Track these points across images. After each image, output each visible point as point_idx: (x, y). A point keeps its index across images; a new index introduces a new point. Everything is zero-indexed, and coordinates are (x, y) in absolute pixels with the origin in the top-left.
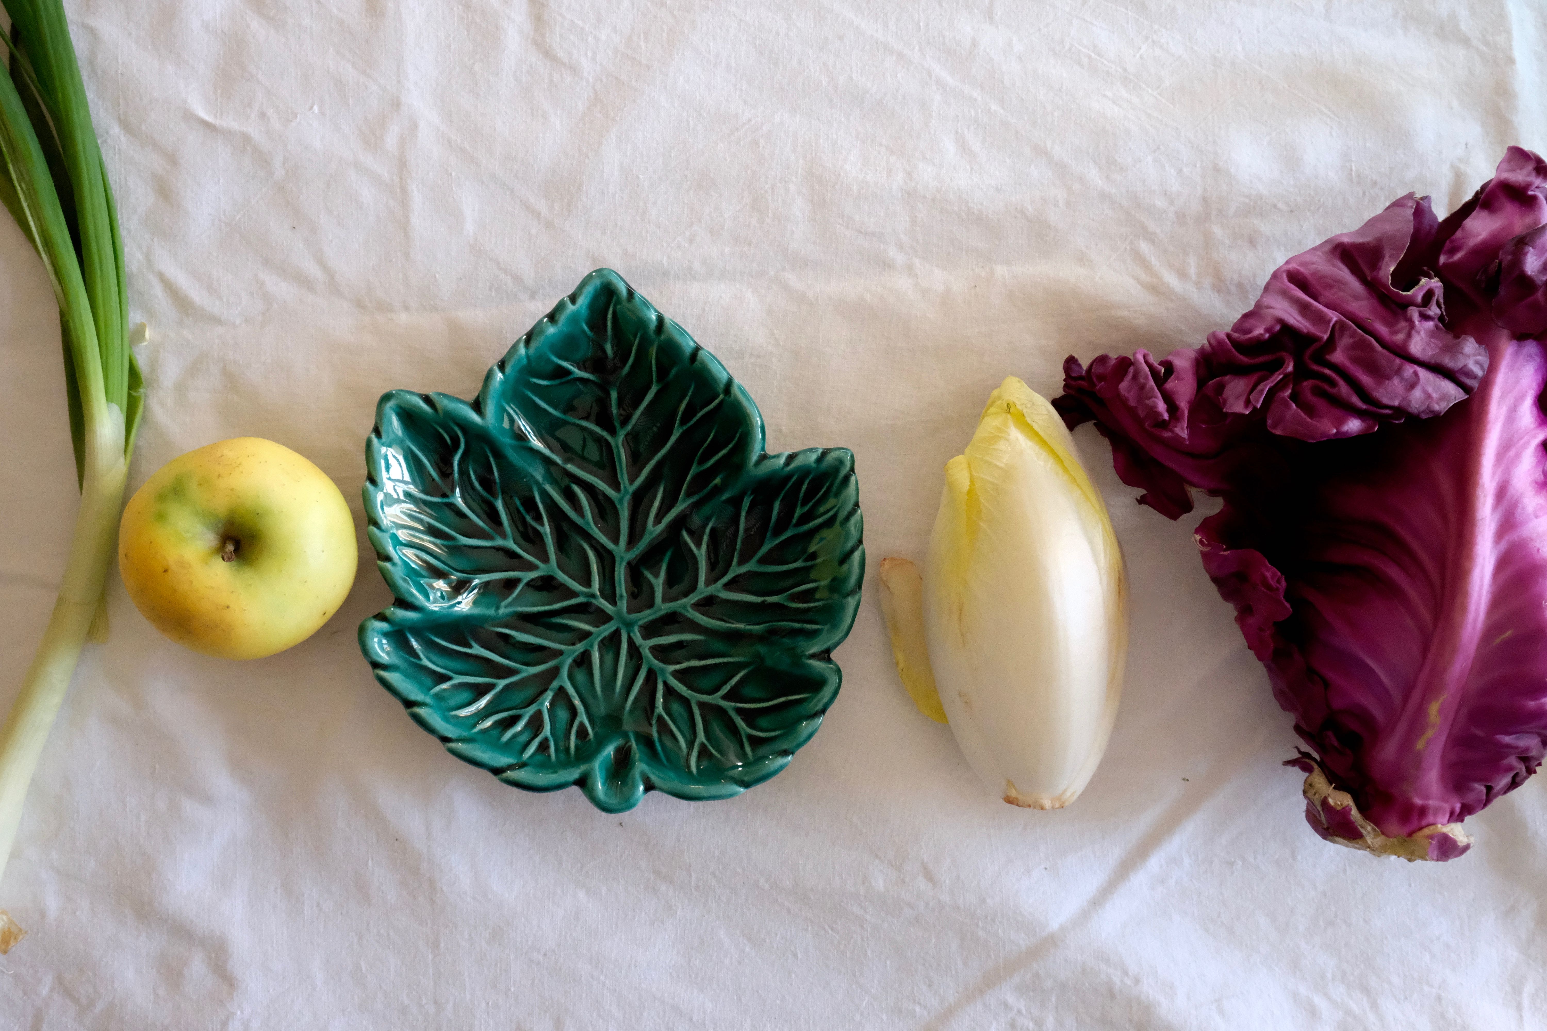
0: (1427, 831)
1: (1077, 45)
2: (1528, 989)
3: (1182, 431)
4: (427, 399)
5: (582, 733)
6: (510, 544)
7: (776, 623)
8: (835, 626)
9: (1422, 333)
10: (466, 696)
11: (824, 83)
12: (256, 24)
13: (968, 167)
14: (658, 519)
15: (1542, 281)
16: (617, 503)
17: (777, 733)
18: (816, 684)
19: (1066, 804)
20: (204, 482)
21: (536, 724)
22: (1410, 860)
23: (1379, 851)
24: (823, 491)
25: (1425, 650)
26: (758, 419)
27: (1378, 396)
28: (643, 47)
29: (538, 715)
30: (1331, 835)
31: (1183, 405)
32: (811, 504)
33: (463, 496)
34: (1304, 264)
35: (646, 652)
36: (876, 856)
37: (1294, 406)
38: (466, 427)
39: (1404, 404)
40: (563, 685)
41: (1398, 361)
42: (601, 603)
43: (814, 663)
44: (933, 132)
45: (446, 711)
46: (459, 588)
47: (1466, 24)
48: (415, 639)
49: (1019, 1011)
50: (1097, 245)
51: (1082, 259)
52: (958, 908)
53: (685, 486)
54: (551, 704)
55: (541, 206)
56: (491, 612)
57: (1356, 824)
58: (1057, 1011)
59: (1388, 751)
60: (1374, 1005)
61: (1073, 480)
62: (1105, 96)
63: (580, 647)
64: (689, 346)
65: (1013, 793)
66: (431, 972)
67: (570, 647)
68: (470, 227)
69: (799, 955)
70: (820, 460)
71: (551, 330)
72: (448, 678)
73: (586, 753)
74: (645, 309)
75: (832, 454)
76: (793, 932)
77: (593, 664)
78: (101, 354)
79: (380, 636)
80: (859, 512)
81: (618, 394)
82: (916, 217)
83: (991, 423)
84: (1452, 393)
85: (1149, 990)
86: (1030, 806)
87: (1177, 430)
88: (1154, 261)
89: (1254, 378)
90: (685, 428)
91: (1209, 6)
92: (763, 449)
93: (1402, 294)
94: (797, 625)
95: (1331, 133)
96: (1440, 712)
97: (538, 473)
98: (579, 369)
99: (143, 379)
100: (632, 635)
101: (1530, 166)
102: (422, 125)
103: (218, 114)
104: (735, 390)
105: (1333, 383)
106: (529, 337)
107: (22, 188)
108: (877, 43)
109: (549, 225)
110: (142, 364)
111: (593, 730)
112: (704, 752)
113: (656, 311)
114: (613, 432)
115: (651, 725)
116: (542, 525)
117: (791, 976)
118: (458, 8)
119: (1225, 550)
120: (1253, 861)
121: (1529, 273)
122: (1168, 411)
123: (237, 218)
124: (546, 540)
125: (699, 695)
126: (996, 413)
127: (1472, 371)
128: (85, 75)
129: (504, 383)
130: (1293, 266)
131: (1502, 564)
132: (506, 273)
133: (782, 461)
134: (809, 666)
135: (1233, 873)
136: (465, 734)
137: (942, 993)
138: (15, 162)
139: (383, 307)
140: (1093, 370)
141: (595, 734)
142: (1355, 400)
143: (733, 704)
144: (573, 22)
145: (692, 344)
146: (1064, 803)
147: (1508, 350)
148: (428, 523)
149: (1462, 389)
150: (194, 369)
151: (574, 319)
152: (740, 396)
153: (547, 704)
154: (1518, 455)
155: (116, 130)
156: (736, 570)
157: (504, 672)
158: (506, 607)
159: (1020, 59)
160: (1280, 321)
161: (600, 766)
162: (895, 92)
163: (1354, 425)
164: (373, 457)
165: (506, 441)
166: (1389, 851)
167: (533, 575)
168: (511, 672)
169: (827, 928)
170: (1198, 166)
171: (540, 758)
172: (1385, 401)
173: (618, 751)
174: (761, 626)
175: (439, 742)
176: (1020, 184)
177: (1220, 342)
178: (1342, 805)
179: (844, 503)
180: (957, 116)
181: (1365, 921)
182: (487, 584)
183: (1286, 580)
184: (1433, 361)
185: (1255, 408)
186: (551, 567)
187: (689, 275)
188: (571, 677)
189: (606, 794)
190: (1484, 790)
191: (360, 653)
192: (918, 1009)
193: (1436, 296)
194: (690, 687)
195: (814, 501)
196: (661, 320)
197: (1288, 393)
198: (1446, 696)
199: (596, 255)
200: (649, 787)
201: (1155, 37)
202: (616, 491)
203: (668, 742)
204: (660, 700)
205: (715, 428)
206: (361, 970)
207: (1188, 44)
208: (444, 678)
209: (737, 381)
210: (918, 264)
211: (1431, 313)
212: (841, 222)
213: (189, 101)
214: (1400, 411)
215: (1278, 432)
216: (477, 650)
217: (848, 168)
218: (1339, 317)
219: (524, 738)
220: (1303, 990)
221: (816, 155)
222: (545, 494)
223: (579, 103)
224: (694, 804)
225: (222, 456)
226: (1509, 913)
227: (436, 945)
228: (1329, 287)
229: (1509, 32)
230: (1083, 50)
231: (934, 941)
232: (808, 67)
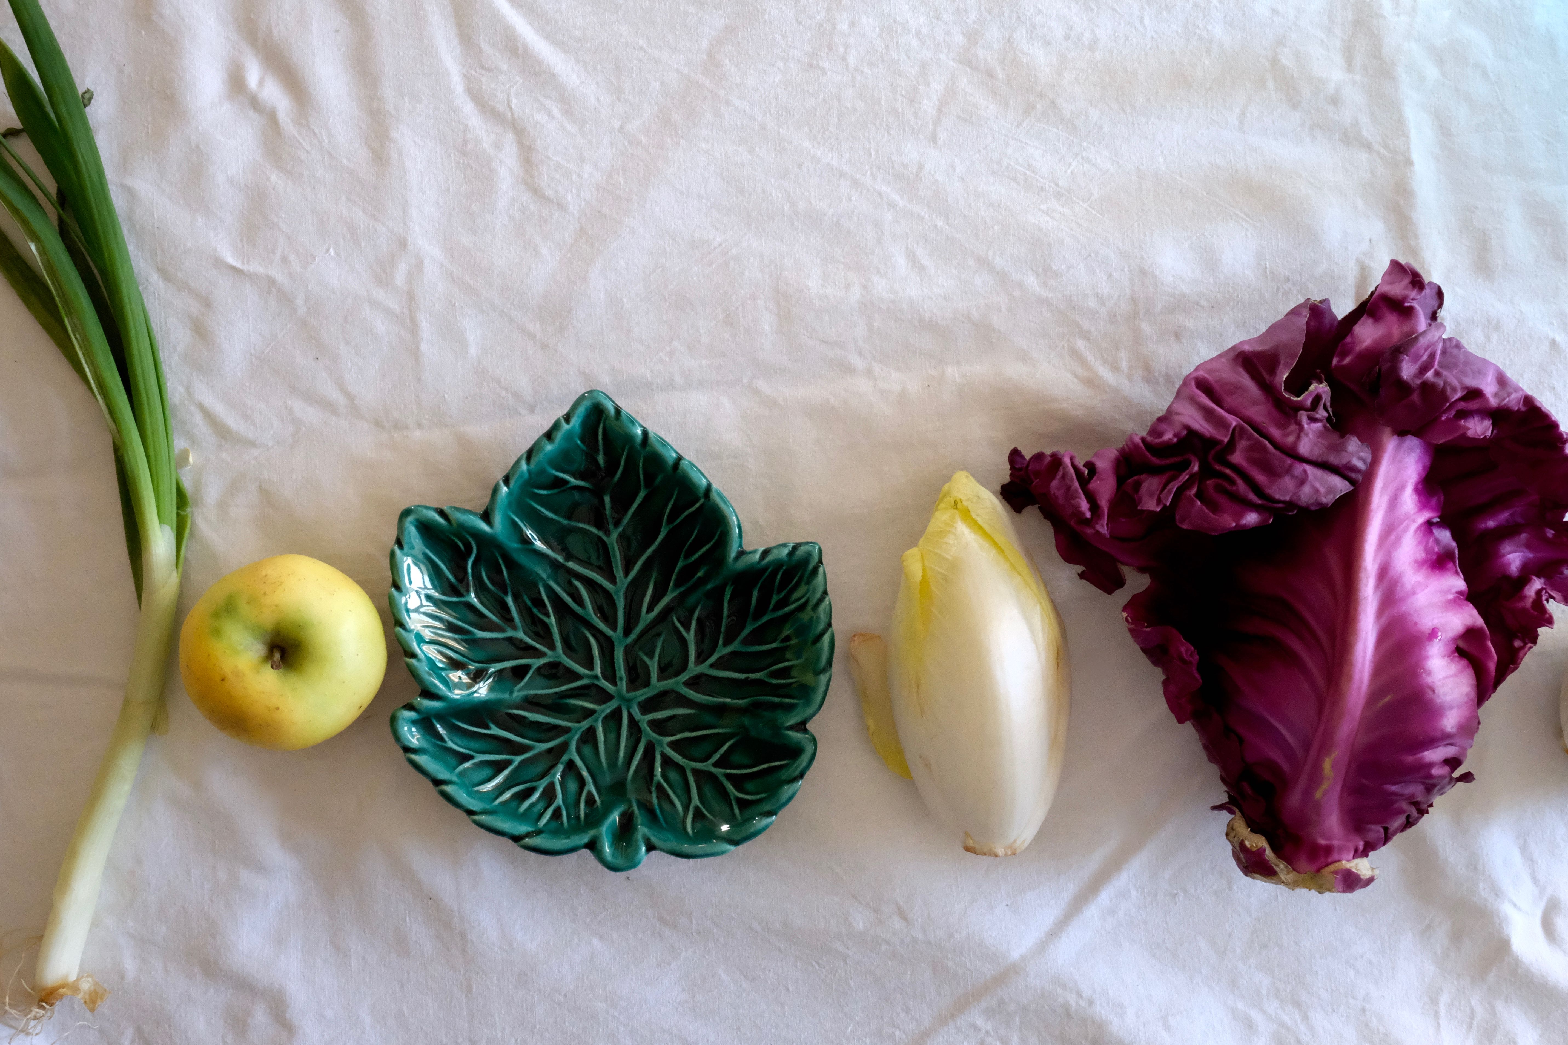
0: (1332, 868)
1: (1013, 164)
2: (1444, 999)
3: (1103, 528)
4: (442, 513)
5: (590, 801)
6: (520, 635)
7: (759, 698)
8: (808, 702)
9: (1311, 436)
10: (486, 772)
11: (786, 208)
12: (275, 178)
13: (918, 278)
15: (1417, 384)
16: (613, 594)
17: (762, 796)
18: (794, 752)
19: (1018, 852)
20: (253, 600)
21: (549, 794)
22: (1320, 893)
23: (1294, 885)
24: (795, 580)
25: (1320, 711)
26: (734, 518)
27: (1271, 493)
28: (622, 183)
29: (552, 785)
30: (1251, 872)
31: (1104, 503)
32: (786, 591)
33: (477, 596)
34: (1210, 371)
35: (645, 727)
36: (856, 899)
37: (1199, 503)
38: (478, 536)
39: (1294, 498)
40: (572, 758)
41: (1289, 461)
42: (603, 683)
43: (791, 733)
44: (885, 248)
45: (470, 787)
46: (477, 676)
47: (1368, 131)
48: (440, 725)
49: (987, 1032)
50: (1037, 344)
51: (1024, 357)
52: (930, 943)
53: (674, 577)
54: (562, 776)
55: (535, 328)
56: (506, 696)
57: (1270, 862)
58: (1021, 1030)
59: (1294, 799)
60: (1305, 1018)
61: (1013, 567)
62: (1040, 209)
63: (585, 724)
64: (672, 457)
65: (971, 843)
66: (465, 1013)
67: (576, 725)
68: (473, 351)
69: (790, 989)
70: (791, 553)
71: (549, 447)
72: (471, 757)
73: (594, 819)
74: (630, 425)
75: (802, 548)
76: (785, 969)
77: (598, 738)
78: (153, 482)
79: (409, 724)
80: (827, 599)
81: (611, 498)
82: (873, 326)
83: (941, 517)
84: (1341, 486)
85: (1101, 1010)
86: (985, 854)
87: (1098, 527)
88: (1090, 357)
89: (1165, 478)
90: (671, 526)
91: (1133, 124)
92: (740, 546)
93: (1292, 400)
94: (777, 700)
95: (1246, 234)
96: (1333, 766)
97: (542, 572)
98: (575, 479)
99: (189, 500)
100: (631, 710)
101: (1407, 281)
102: (427, 262)
103: (245, 260)
104: (714, 495)
105: (1233, 482)
106: (530, 454)
107: (76, 338)
108: (832, 169)
109: (544, 346)
110: (187, 485)
111: (600, 798)
112: (698, 815)
113: (641, 426)
114: (608, 533)
115: (651, 792)
116: (548, 616)
117: (784, 1007)
118: (455, 154)
119: (1147, 627)
120: (1194, 893)
121: (1405, 377)
122: (1091, 509)
123: (266, 352)
124: (552, 630)
125: (693, 763)
126: (945, 508)
127: (1355, 466)
128: (125, 230)
129: (510, 494)
130: (1201, 373)
131: (1383, 636)
132: (507, 390)
133: (757, 556)
134: (789, 737)
135: (1176, 903)
136: (488, 807)
137: (918, 1018)
138: (70, 314)
139: (398, 426)
140: (1030, 468)
141: (602, 802)
142: (1252, 497)
143: (723, 770)
144: (558, 163)
145: (674, 455)
146: (1015, 850)
147: (1390, 444)
148: (448, 621)
149: (1348, 481)
150: (234, 487)
151: (569, 436)
152: (718, 500)
153: (558, 776)
154: (1399, 539)
155: (155, 277)
156: (722, 651)
157: (520, 749)
159: (963, 179)
160: (1187, 428)
161: (606, 831)
162: (850, 213)
163: (1252, 518)
164: (396, 566)
165: (513, 545)
166: (1301, 885)
167: (541, 661)
168: (526, 749)
169: (814, 963)
170: (1126, 270)
171: (554, 825)
172: (1278, 496)
173: (622, 816)
174: (745, 701)
175: (465, 815)
176: (966, 292)
177: (1136, 446)
178: (1257, 846)
179: (814, 592)
180: (907, 234)
181: (1296, 943)
182: (500, 672)
183: (1198, 654)
184: (1320, 460)
185: (1165, 506)
186: (559, 654)
187: (670, 386)
188: (579, 751)
189: (613, 856)
190: (1382, 831)
191: (393, 740)
192: (897, 1033)
193: (1323, 400)
194: (685, 756)
195: (788, 588)
196: (645, 433)
197: (1194, 491)
198: (1336, 753)
199: (587, 371)
200: (651, 848)
201: (1084, 154)
202: (611, 583)
203: (666, 806)
204: (658, 770)
205: (698, 527)
206: (404, 1015)
207: (1114, 158)
208: (468, 758)
209: (715, 486)
210: (876, 367)
211: (1318, 416)
212: (805, 333)
213: (218, 249)
214: (1291, 505)
215: (1184, 527)
216: (495, 731)
217: (811, 285)
218: (1237, 421)
219: (540, 807)
220: (1240, 1006)
221: (780, 273)
222: (549, 589)
223: (567, 235)
224: (691, 861)
225: (266, 575)
226: (1426, 932)
227: (469, 990)
228: (1232, 393)
229: (1407, 136)
230: (1019, 168)
231: (909, 973)
232: (771, 194)
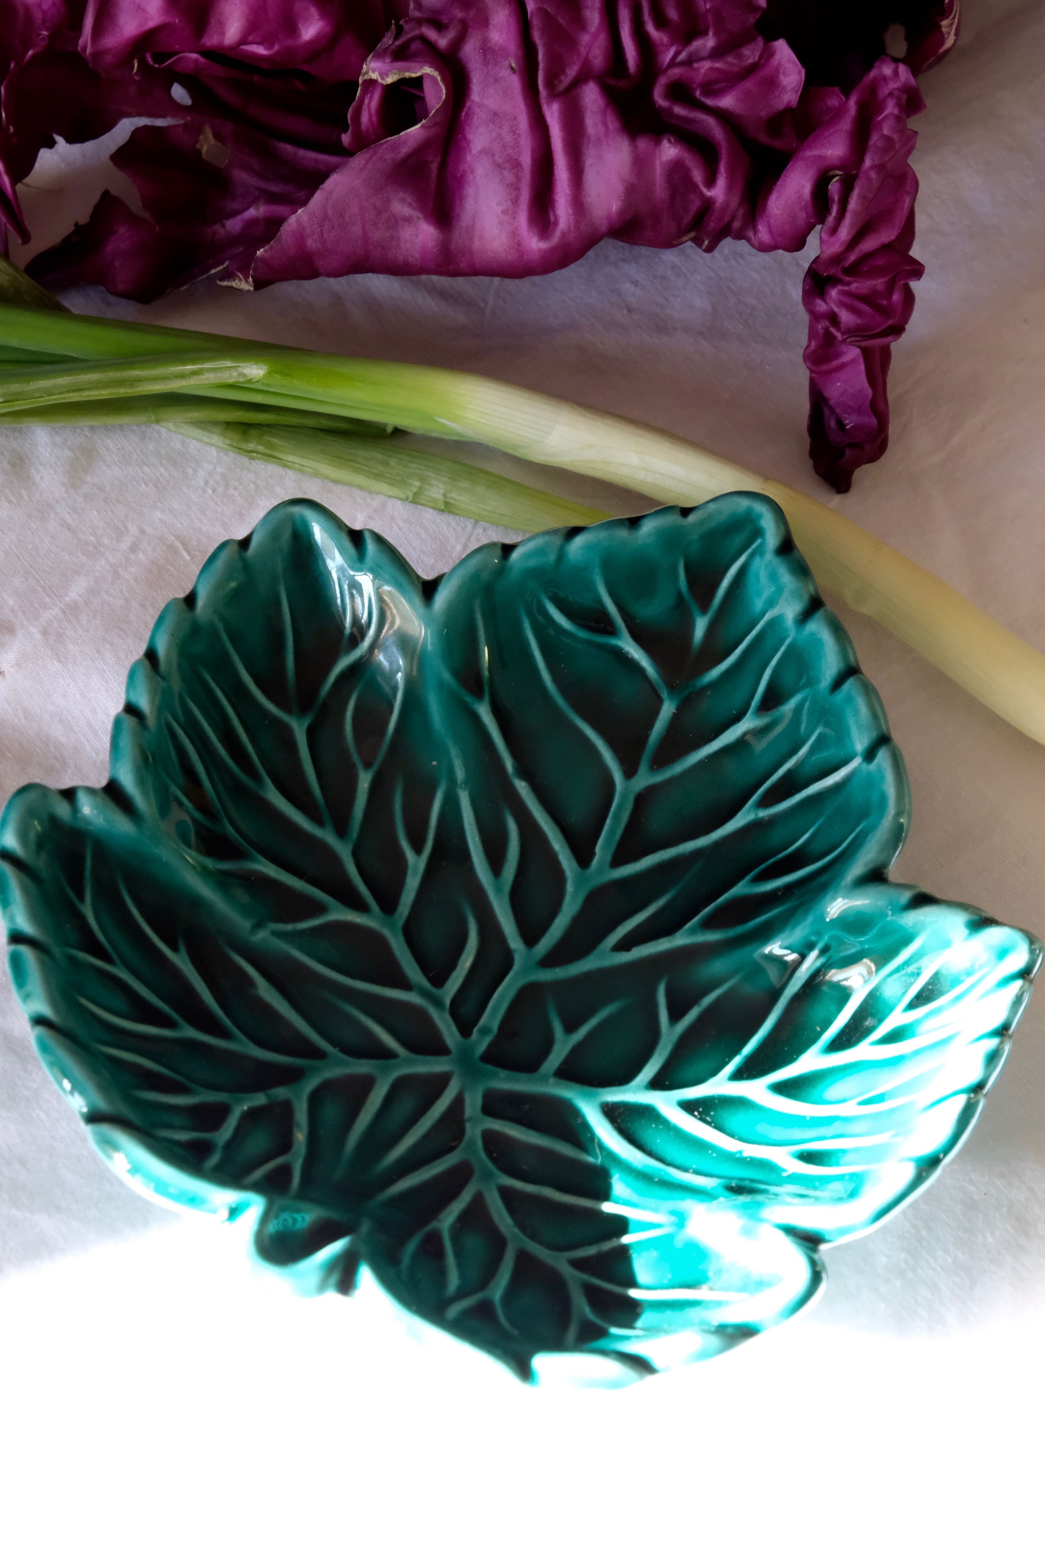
14: (624, 945)
21: (210, 1115)
29: (222, 1108)
35: (475, 1135)
40: (295, 1100)
42: (443, 1019)
54: (252, 1111)
56: (244, 925)
63: (359, 1065)
67: (344, 1056)
72: (106, 957)
81: (675, 712)
90: (759, 814)
97: (462, 765)
100: (466, 1096)
116: (418, 851)
124: (408, 877)
125: (529, 1241)
153: (247, 1106)
157: (205, 1021)
158: (275, 934)
167: (350, 916)
168: (219, 1029)
186: (393, 925)
188: (315, 1099)
194: (519, 1222)
202: (576, 862)
204: (452, 1213)
216: (182, 959)
